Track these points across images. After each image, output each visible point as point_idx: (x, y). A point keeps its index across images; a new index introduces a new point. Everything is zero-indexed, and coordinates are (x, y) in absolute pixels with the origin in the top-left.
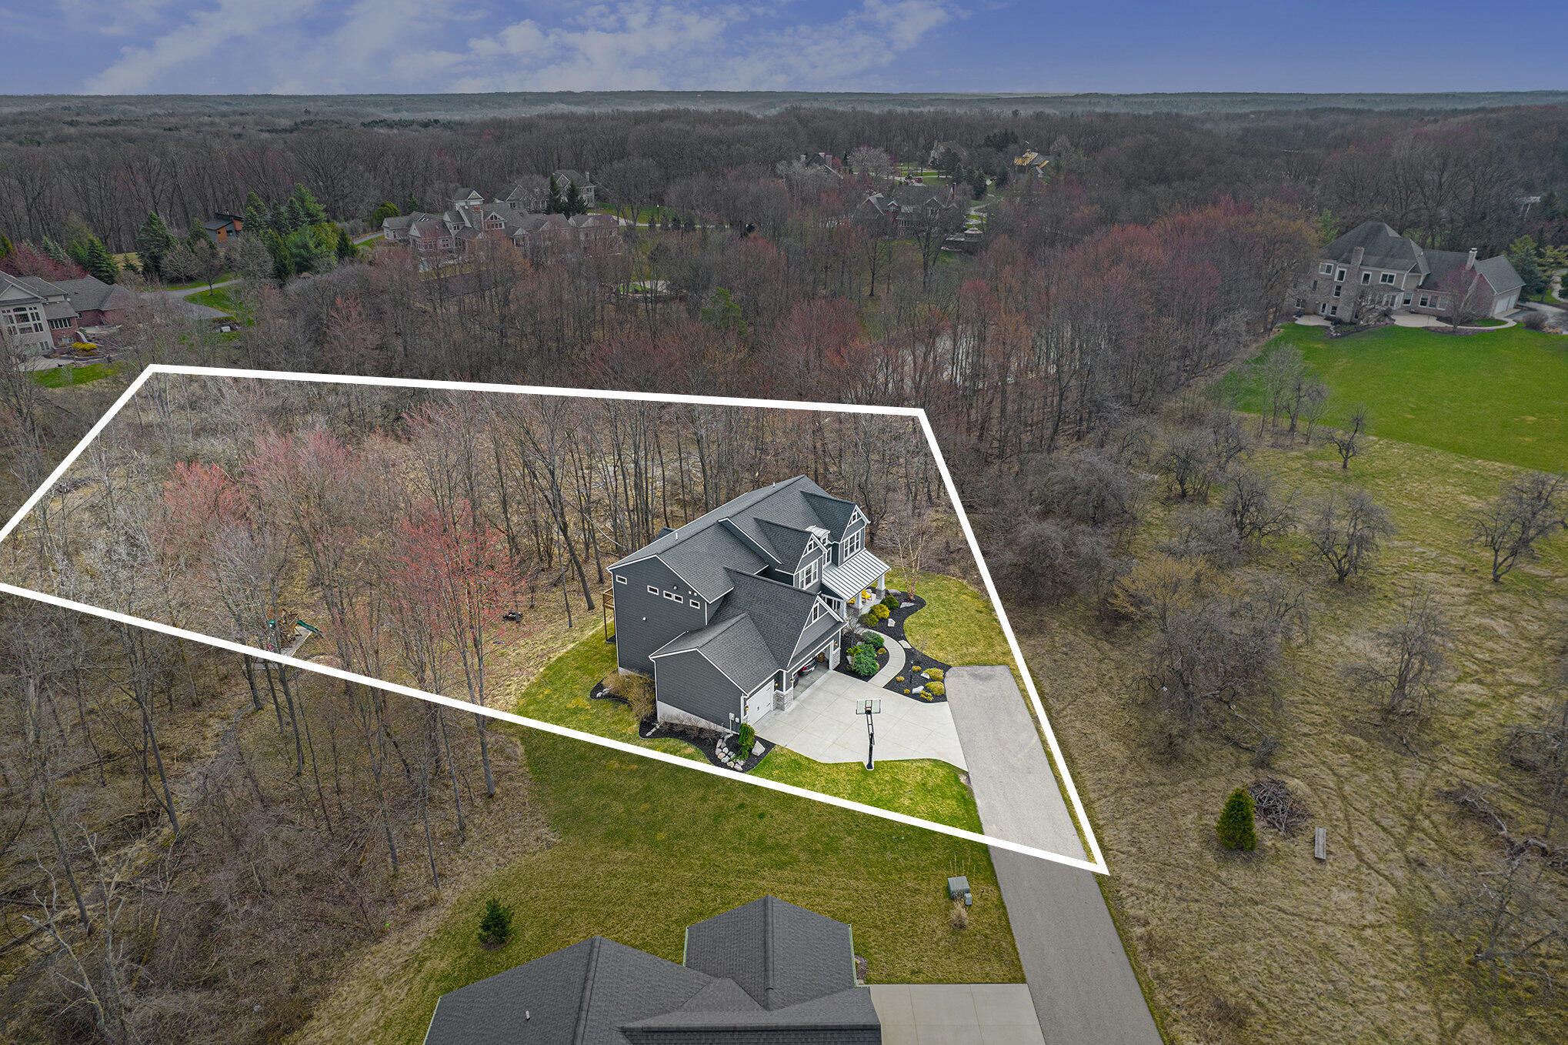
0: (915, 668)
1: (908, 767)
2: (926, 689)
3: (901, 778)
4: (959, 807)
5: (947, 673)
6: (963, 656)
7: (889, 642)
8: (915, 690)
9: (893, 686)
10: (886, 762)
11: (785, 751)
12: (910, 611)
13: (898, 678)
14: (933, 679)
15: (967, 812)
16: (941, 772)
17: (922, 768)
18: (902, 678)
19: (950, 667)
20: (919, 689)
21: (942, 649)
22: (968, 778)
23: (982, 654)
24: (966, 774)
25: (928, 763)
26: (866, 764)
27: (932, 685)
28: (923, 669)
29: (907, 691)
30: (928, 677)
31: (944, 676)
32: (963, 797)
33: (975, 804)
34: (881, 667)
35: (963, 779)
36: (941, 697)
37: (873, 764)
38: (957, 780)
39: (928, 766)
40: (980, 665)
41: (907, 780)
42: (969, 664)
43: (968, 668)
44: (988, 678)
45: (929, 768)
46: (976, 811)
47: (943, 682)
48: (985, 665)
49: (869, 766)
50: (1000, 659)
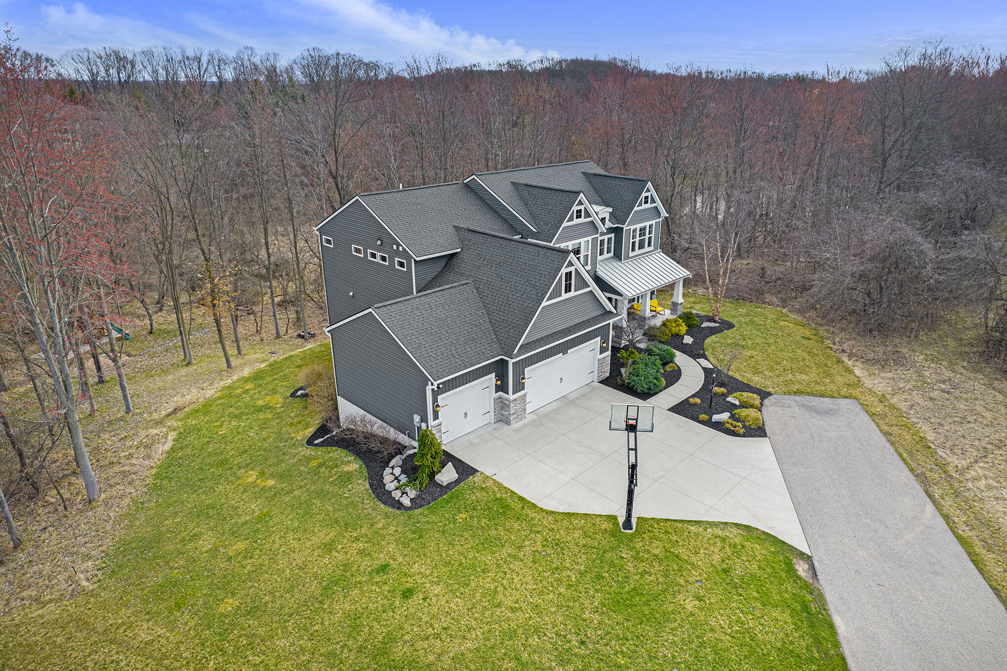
0: (717, 389)
1: (697, 535)
2: (733, 417)
3: (683, 552)
4: (797, 628)
5: (766, 402)
6: (787, 383)
7: (680, 359)
8: (716, 418)
9: (681, 409)
10: (658, 521)
11: (489, 483)
12: (713, 331)
13: (691, 400)
14: (744, 405)
15: (818, 642)
16: (760, 550)
17: (723, 540)
18: (698, 401)
19: (769, 394)
20: (724, 416)
21: (756, 372)
22: (812, 568)
23: (816, 383)
24: (808, 559)
25: (734, 530)
26: (621, 520)
27: (744, 412)
28: (730, 393)
29: (703, 417)
30: (737, 403)
31: (761, 404)
32: (805, 607)
33: (831, 626)
34: (668, 386)
35: (802, 569)
36: (758, 431)
37: (634, 521)
38: (791, 570)
39: (734, 536)
40: (813, 395)
41: (694, 559)
42: (798, 393)
43: (797, 398)
44: (828, 412)
45: (737, 540)
46: (837, 644)
47: (760, 411)
48: (822, 396)
49: (628, 524)
50: (844, 391)
